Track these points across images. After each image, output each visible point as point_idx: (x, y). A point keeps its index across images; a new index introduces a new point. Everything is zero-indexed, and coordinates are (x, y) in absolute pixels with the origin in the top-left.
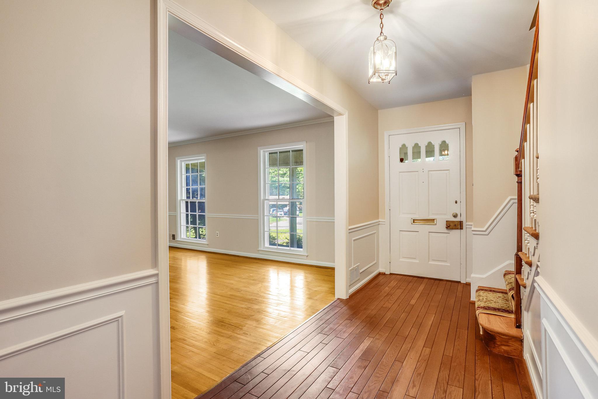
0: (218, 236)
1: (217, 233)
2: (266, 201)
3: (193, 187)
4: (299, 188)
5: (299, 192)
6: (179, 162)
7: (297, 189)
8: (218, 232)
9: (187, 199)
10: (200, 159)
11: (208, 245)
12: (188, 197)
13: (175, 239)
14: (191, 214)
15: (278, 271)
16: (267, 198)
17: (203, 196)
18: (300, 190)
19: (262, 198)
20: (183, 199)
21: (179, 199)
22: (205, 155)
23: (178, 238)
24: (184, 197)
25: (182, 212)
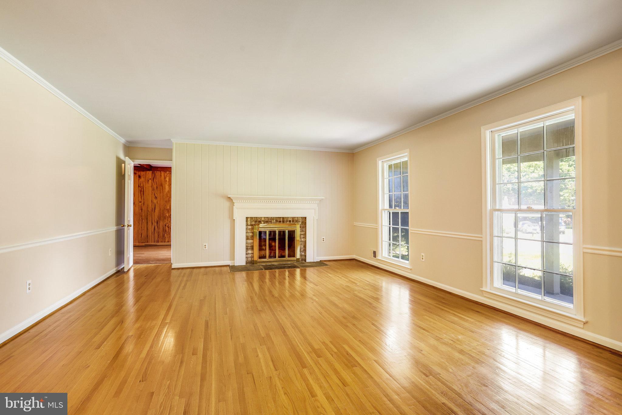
0: (423, 260)
1: (423, 256)
2: (496, 213)
3: (395, 193)
4: (564, 196)
5: (565, 200)
6: (380, 163)
7: (562, 196)
8: (423, 254)
9: (389, 208)
10: (403, 157)
11: (411, 269)
12: (391, 206)
13: (375, 257)
14: (393, 227)
15: (517, 336)
16: (497, 208)
17: (406, 203)
18: (567, 198)
19: (489, 207)
20: (385, 208)
21: (381, 208)
22: (408, 150)
23: (379, 257)
24: (387, 206)
25: (384, 224)
